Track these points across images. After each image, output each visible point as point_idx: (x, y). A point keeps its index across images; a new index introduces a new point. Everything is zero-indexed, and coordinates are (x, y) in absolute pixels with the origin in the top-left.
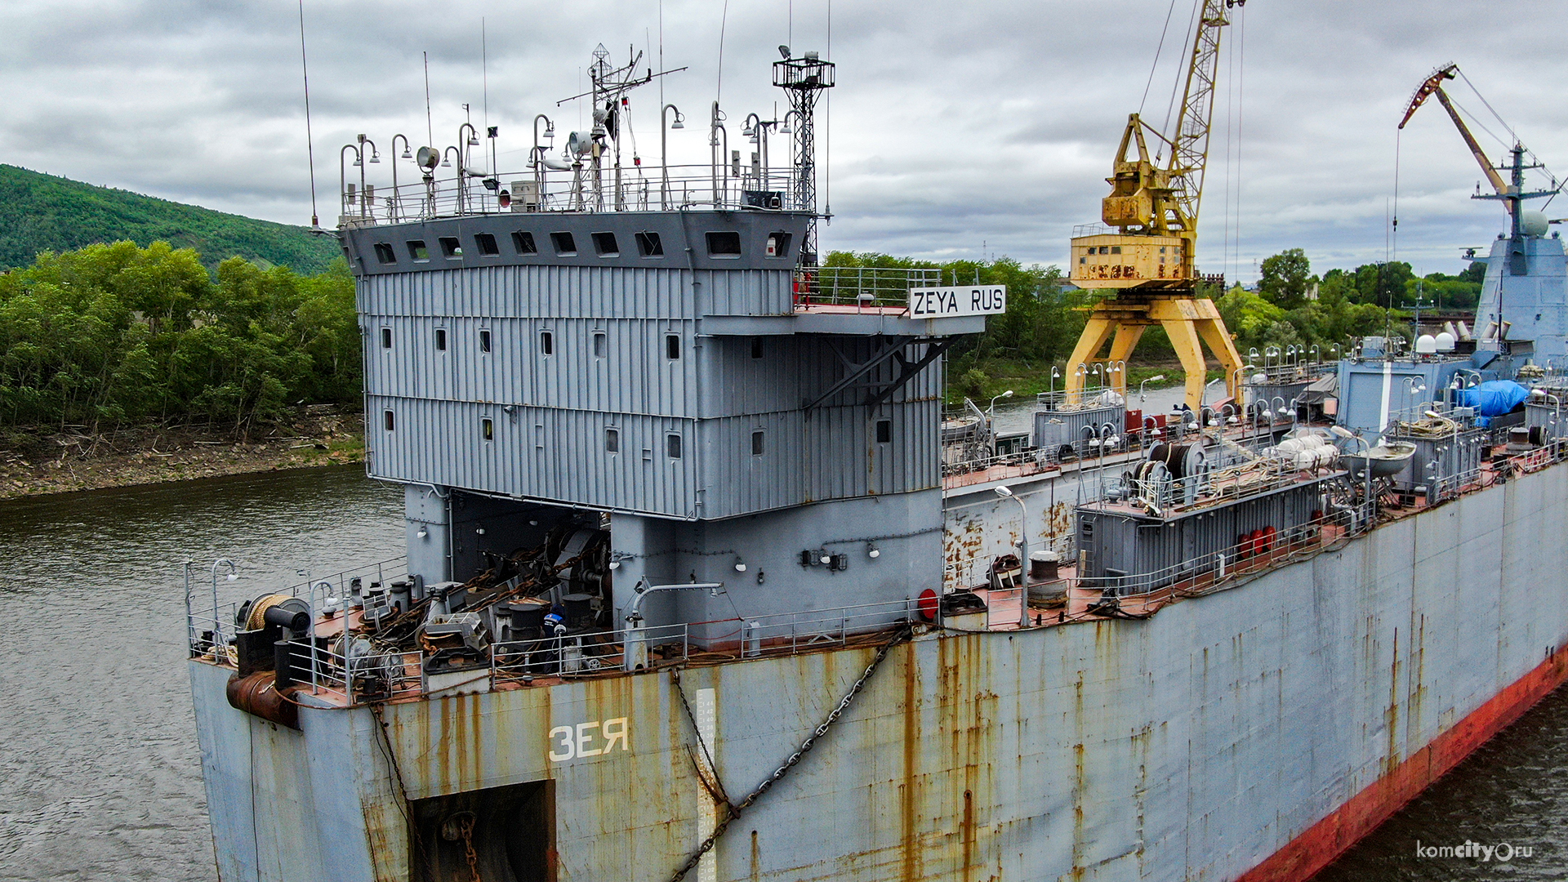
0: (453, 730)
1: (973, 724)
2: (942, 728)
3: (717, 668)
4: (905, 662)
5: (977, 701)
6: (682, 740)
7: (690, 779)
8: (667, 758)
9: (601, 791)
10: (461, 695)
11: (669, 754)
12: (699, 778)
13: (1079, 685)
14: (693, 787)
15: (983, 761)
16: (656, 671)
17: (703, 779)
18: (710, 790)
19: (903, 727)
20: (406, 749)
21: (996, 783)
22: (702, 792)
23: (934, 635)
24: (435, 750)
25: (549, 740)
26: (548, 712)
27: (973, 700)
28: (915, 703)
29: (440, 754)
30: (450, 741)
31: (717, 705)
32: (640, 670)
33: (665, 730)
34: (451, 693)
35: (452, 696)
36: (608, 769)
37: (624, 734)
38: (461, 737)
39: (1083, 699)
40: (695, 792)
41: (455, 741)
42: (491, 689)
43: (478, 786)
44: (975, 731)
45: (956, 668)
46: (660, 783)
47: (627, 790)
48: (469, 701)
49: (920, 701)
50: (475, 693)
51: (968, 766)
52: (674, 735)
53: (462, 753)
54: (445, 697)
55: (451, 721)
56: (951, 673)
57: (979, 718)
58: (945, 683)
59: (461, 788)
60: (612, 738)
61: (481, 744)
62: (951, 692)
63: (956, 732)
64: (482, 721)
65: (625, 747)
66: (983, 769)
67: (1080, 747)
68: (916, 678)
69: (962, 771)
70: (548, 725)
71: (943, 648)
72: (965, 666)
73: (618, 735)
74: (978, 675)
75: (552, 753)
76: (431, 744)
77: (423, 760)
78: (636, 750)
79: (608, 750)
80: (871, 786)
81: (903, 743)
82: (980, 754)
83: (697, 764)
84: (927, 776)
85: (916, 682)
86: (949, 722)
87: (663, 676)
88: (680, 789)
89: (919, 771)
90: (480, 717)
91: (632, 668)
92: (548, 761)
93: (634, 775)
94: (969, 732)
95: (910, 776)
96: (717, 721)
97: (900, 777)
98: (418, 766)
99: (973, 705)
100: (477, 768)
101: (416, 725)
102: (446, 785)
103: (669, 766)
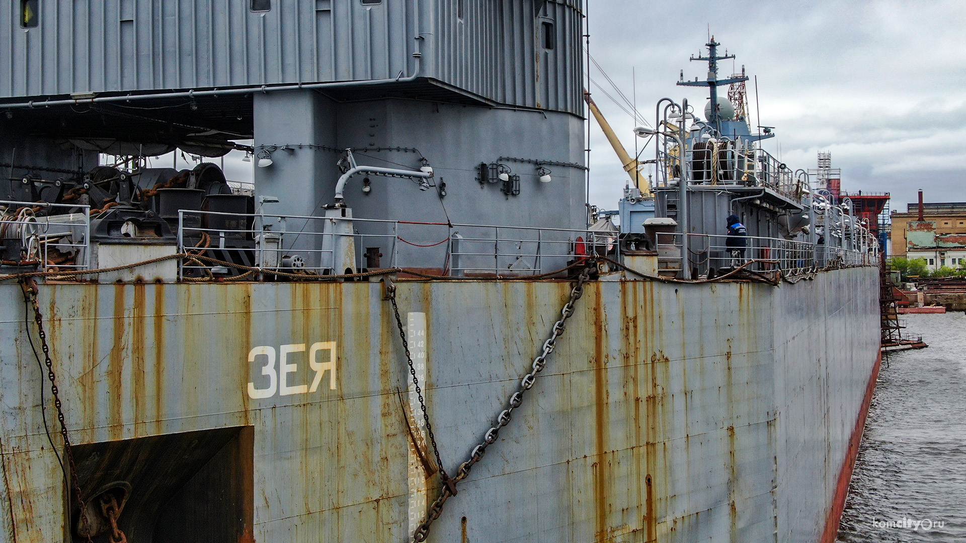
0: (129, 338)
1: (650, 393)
2: (625, 394)
3: (428, 285)
4: (594, 306)
5: (653, 362)
6: (393, 383)
7: (399, 438)
8: (377, 404)
9: (307, 449)
10: (140, 282)
11: (379, 400)
12: (410, 438)
13: (729, 355)
14: (403, 450)
15: (660, 439)
16: (366, 279)
17: (414, 440)
18: (420, 456)
19: (593, 388)
20: (66, 360)
21: (670, 466)
22: (413, 458)
23: (616, 276)
24: (104, 366)
25: (247, 365)
26: (248, 322)
27: (649, 361)
28: (603, 359)
29: (110, 373)
30: (124, 354)
31: (428, 335)
32: (349, 277)
33: (375, 365)
34: (127, 277)
35: (129, 283)
36: (314, 416)
37: (332, 365)
38: (138, 349)
39: (733, 371)
40: (405, 456)
41: (130, 354)
42: (178, 279)
43: (159, 428)
44: (652, 399)
45: (635, 318)
46: (369, 443)
47: (334, 449)
48: (150, 292)
49: (607, 356)
50: (158, 281)
51: (648, 443)
52: (385, 373)
53: (139, 375)
54: (120, 282)
55: (126, 321)
56: (631, 324)
57: (655, 385)
58: (627, 336)
59: (136, 432)
60: (319, 368)
61: (164, 364)
62: (632, 349)
63: (637, 400)
64: (165, 325)
65: (333, 385)
66: (660, 447)
67: (731, 429)
68: (603, 327)
69: (643, 450)
70: (248, 342)
71: (624, 292)
72: (643, 319)
73: (325, 366)
74: (653, 332)
75: (251, 385)
76: (100, 356)
77: (86, 380)
78: (345, 391)
79: (314, 387)
80: (568, 462)
81: (594, 409)
82: (657, 429)
83: (408, 417)
84: (616, 453)
85: (604, 332)
86: (631, 386)
87: (374, 288)
88: (391, 451)
89: (608, 448)
90: (164, 319)
91: (341, 272)
92: (246, 397)
93: (342, 427)
94: (647, 401)
95: (601, 454)
96: (428, 360)
97: (592, 452)
98: (80, 389)
99: (650, 366)
100: (158, 400)
101: (79, 323)
102: (117, 425)
103: (379, 417)
